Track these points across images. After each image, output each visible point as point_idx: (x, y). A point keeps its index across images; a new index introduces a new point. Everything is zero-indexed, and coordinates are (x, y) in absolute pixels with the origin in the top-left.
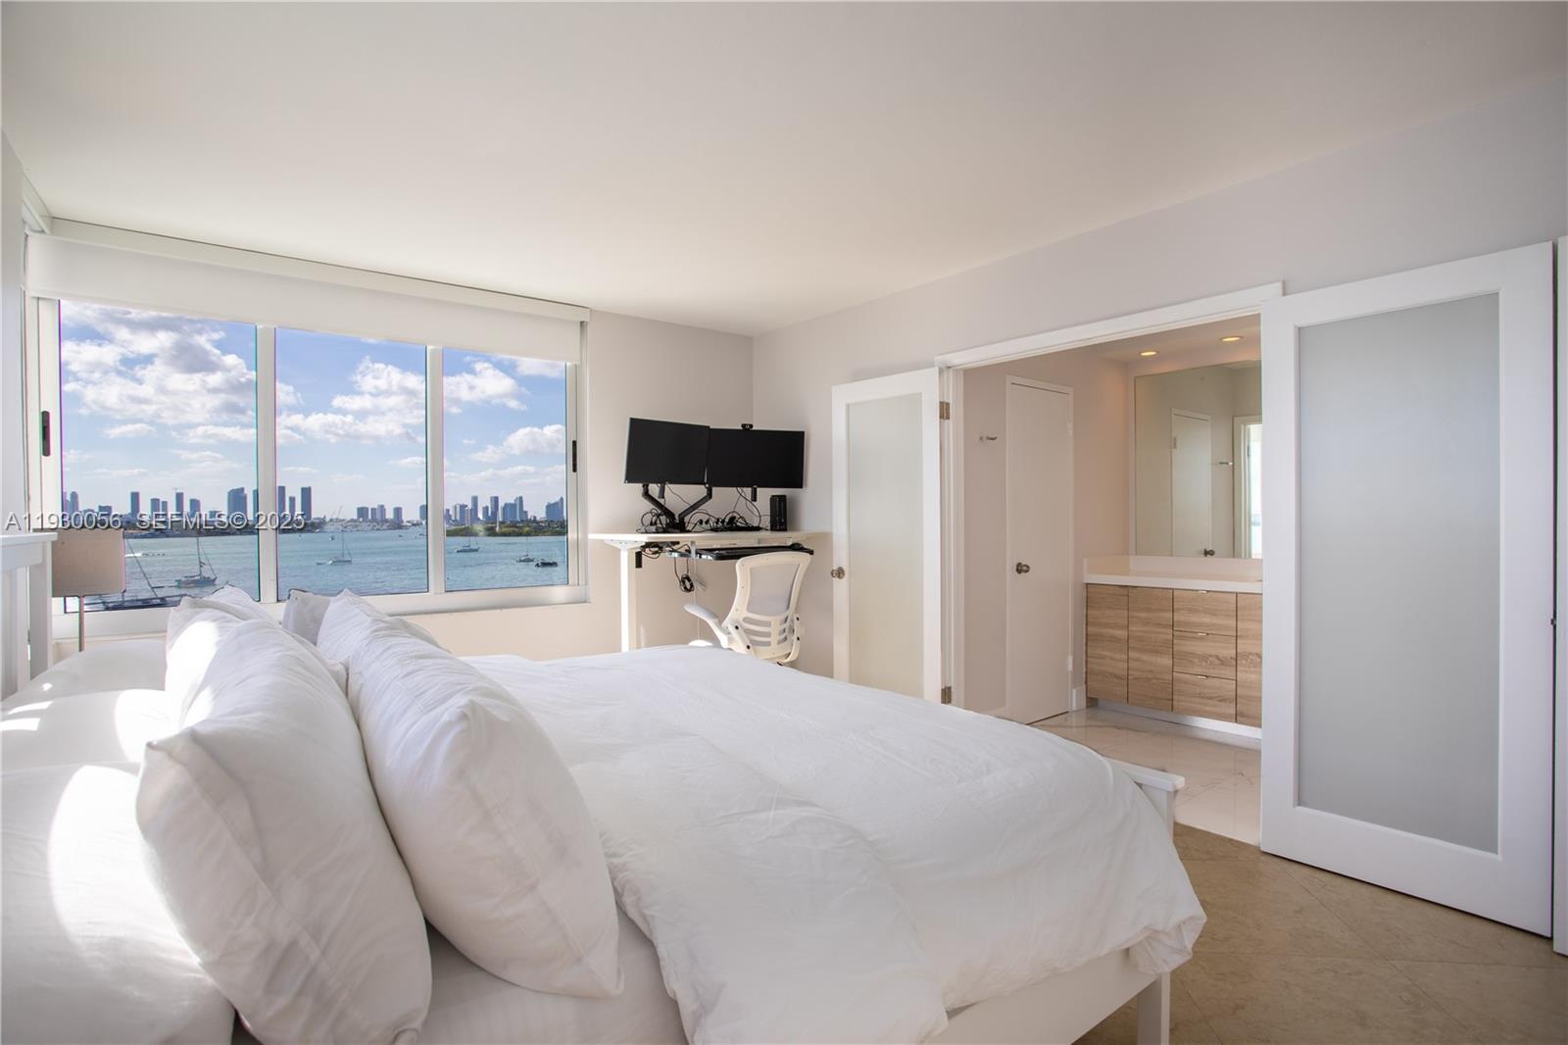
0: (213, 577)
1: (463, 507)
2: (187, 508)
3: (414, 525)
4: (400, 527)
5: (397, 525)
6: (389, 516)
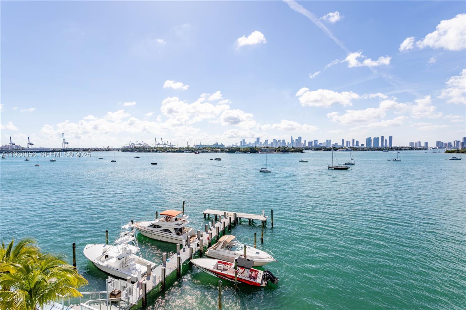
0: (354, 163)
1: (458, 142)
2: (355, 143)
3: (433, 148)
4: (426, 149)
5: (425, 149)
6: (423, 145)
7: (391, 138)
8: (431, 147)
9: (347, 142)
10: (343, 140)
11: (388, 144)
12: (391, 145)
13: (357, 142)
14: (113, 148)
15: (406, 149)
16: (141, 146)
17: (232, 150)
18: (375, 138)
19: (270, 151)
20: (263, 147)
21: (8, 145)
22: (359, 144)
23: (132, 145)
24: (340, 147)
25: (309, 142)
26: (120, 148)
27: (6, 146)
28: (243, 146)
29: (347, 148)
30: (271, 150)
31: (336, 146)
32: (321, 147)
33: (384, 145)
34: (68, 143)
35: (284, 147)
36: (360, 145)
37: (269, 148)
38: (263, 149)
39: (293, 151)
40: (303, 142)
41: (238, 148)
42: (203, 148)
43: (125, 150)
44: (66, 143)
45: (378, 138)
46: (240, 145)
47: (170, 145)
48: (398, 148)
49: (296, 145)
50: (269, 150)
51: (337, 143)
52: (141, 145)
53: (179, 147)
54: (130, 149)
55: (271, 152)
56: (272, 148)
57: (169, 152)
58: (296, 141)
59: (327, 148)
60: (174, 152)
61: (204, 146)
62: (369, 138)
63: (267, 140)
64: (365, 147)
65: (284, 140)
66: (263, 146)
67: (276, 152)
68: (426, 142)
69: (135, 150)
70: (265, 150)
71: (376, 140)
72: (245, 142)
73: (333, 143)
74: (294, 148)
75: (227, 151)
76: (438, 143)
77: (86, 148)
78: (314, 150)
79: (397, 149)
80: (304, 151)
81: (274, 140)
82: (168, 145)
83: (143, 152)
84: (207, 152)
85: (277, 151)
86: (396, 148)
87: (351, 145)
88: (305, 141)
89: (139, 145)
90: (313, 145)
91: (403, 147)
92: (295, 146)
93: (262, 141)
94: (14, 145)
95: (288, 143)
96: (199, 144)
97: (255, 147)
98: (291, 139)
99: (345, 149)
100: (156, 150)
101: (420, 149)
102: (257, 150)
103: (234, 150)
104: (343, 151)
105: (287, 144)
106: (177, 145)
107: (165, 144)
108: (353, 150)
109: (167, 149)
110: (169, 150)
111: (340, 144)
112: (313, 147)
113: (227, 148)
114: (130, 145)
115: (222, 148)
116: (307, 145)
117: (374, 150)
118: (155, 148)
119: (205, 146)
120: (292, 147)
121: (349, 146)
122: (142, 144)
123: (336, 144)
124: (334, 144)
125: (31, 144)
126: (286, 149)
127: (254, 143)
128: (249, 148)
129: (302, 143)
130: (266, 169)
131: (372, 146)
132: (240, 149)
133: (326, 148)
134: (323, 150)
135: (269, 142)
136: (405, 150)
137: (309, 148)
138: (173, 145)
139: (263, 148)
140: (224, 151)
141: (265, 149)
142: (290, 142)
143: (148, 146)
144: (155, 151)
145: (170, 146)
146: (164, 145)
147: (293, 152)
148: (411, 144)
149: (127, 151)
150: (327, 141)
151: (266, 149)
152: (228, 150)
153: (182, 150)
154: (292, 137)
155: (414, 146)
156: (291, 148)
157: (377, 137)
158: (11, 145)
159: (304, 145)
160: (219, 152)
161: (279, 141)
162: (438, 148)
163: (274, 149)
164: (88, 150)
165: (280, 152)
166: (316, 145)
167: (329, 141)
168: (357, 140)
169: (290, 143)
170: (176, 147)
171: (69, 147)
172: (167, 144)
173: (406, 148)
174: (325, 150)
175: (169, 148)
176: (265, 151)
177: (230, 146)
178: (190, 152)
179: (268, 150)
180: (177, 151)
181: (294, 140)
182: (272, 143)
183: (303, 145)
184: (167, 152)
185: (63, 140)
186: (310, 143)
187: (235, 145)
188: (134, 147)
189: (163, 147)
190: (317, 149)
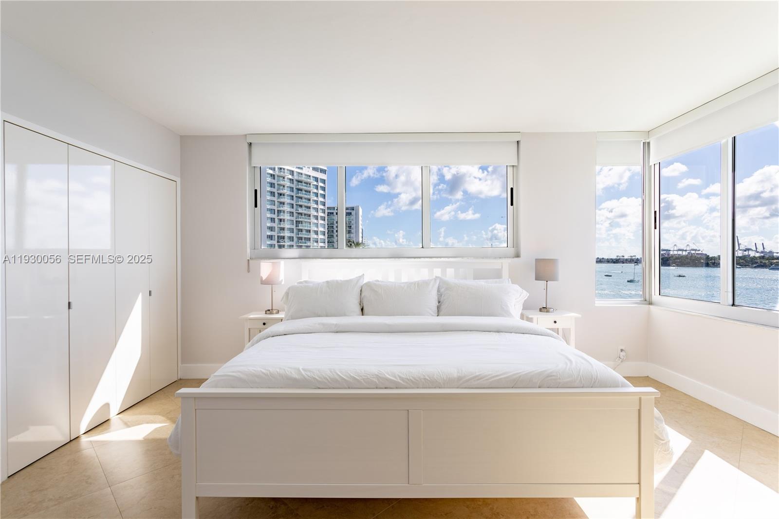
16: (684, 253)
23: (665, 252)
47: (762, 252)
82: (757, 252)
83: (693, 266)
89: (680, 253)
110: (761, 262)
122: (686, 251)
138: (771, 252)
145: (763, 255)
146: (746, 251)
172: (755, 249)
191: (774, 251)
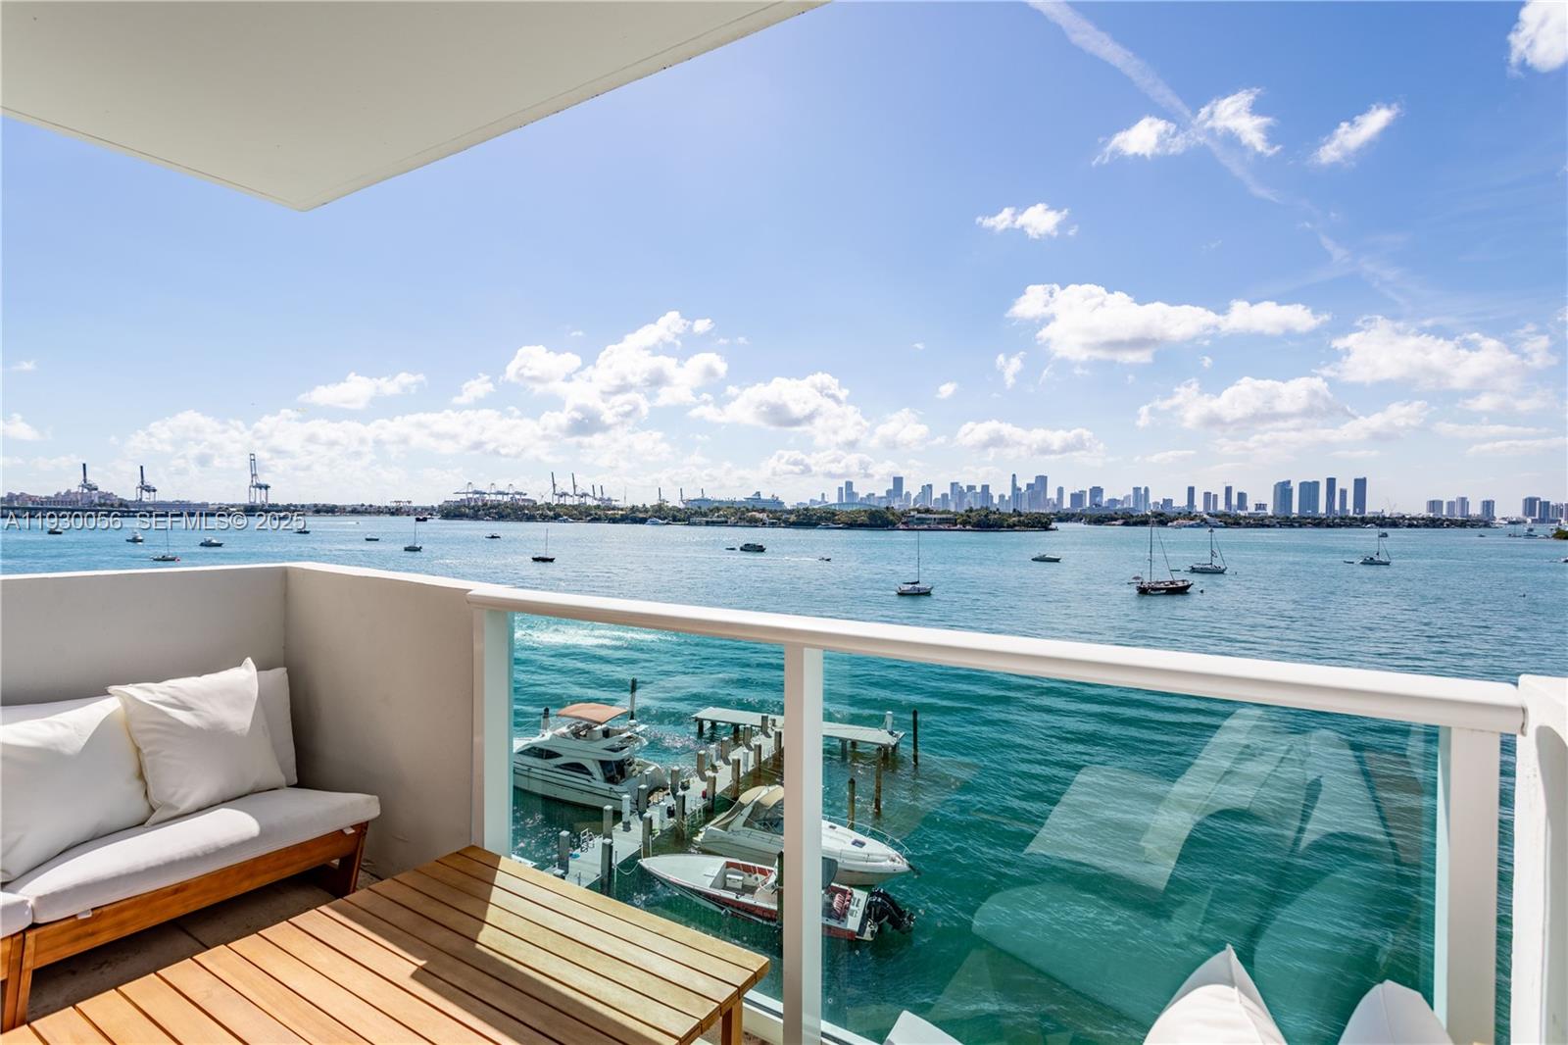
0: (1223, 567)
2: (1234, 501)
3: (1510, 523)
4: (1487, 525)
5: (1485, 522)
6: (1475, 510)
7: (1360, 485)
8: (1504, 519)
9: (1207, 495)
10: (1191, 490)
11: (1350, 505)
12: (1363, 510)
13: (1242, 497)
14: (414, 504)
15: (1412, 523)
16: (506, 499)
17: (807, 519)
18: (1302, 485)
19: (938, 523)
20: (913, 510)
21: (74, 489)
22: (1248, 504)
23: (478, 496)
24: (1180, 514)
25: (1072, 495)
26: (436, 505)
27: (68, 493)
28: (847, 504)
29: (1205, 516)
30: (942, 521)
31: (1167, 511)
32: (1112, 513)
33: (1337, 507)
34: (267, 487)
35: (987, 508)
36: (1251, 509)
37: (935, 513)
38: (913, 516)
39: (1015, 525)
40: (1052, 494)
41: (828, 513)
42: (711, 511)
43: (452, 512)
44: (260, 487)
45: (1316, 484)
46: (836, 501)
47: (601, 499)
48: (1384, 518)
49: (1029, 505)
50: (935, 519)
51: (1172, 500)
52: (505, 497)
53: (629, 504)
54: (467, 511)
55: (941, 527)
56: (943, 512)
57: (597, 520)
58: (1030, 491)
59: (1135, 514)
60: (614, 520)
61: (714, 501)
62: (1283, 483)
63: (930, 486)
64: (1270, 513)
65: (985, 488)
66: (914, 505)
67: (956, 525)
68: (1488, 499)
69: (486, 515)
70: (921, 521)
71: (1309, 489)
72: (855, 490)
73: (1156, 497)
74: (1020, 515)
75: (791, 520)
76: (1530, 504)
77: (324, 505)
78: (1089, 523)
79: (1383, 522)
80: (1054, 525)
81: (953, 484)
82: (595, 499)
83: (512, 520)
84: (724, 523)
85: (961, 524)
86: (1378, 518)
87: (1221, 506)
88: (1060, 491)
89: (500, 497)
90: (1088, 505)
91: (1403, 517)
92: (1025, 508)
93: (912, 488)
94: (94, 492)
95: (1002, 497)
96: (700, 496)
97: (887, 508)
98: (1010, 483)
99: (1199, 521)
100: (553, 514)
101: (1463, 524)
102: (891, 518)
103: (815, 517)
104: (1192, 526)
105: (996, 500)
106: (625, 500)
107: (585, 495)
108: (1225, 523)
109: (593, 512)
110: (596, 514)
111: (1180, 502)
112: (1088, 512)
113: (791, 512)
114: (470, 496)
115: (776, 511)
116: (1067, 504)
117: (1300, 526)
118: (548, 506)
119: (717, 504)
120: (1014, 510)
121: (1212, 511)
122: (508, 494)
123: (1168, 502)
124: (1161, 503)
125: (149, 489)
126: (992, 517)
127: (884, 494)
128: (865, 511)
129: (1048, 497)
130: (918, 582)
131: (1295, 509)
132: (834, 514)
133: (1132, 516)
134: (1120, 522)
135: (936, 494)
136: (1410, 526)
137: (1073, 515)
138: (609, 499)
139: (912, 513)
140: (779, 519)
141: (919, 515)
142: (1008, 494)
143: (529, 500)
144: (552, 518)
145: (600, 503)
146: (582, 497)
147: (1017, 528)
148: (1434, 505)
149: (458, 516)
150: (1136, 490)
151: (924, 516)
152: (793, 518)
153: (641, 515)
154: (1014, 475)
155: (1444, 513)
156: (1010, 515)
157: (1310, 481)
158: (86, 491)
159: (1055, 505)
160: (764, 524)
161: (971, 488)
162: (1529, 520)
163: (949, 516)
164: (331, 510)
165: (971, 528)
166: (1096, 505)
167: (1143, 492)
168: (1241, 491)
169: (1007, 498)
170: (620, 504)
171: (270, 502)
172: (592, 494)
173: (1414, 519)
174: (1126, 524)
175: (598, 507)
176: (918, 524)
177: (801, 503)
178: (666, 521)
179: (928, 519)
180: (623, 519)
181: (1022, 484)
182: (945, 496)
183: (1051, 503)
184: (589, 521)
185: (252, 476)
186: (1077, 498)
187: (820, 500)
188: (480, 504)
189: (576, 503)
190: (1101, 518)
191: (613, 498)
